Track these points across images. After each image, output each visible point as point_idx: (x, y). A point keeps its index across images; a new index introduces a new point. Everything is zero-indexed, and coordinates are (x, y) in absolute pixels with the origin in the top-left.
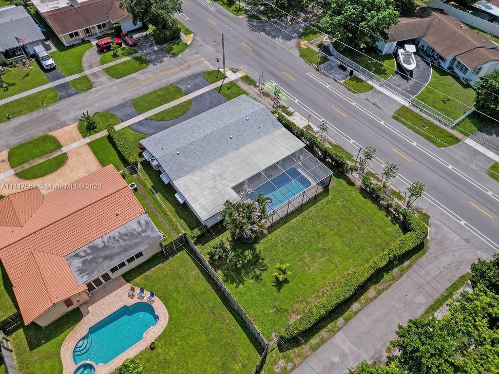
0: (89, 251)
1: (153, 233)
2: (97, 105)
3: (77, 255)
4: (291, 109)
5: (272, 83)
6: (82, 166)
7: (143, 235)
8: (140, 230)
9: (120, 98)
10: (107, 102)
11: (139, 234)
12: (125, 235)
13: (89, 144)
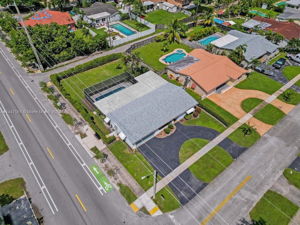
0: (193, 62)
1: (171, 67)
2: (262, 154)
3: (197, 61)
4: (92, 154)
5: (102, 190)
6: (230, 105)
7: (175, 66)
8: (177, 68)
9: (247, 163)
10: (255, 157)
12: (182, 66)
13: (237, 119)
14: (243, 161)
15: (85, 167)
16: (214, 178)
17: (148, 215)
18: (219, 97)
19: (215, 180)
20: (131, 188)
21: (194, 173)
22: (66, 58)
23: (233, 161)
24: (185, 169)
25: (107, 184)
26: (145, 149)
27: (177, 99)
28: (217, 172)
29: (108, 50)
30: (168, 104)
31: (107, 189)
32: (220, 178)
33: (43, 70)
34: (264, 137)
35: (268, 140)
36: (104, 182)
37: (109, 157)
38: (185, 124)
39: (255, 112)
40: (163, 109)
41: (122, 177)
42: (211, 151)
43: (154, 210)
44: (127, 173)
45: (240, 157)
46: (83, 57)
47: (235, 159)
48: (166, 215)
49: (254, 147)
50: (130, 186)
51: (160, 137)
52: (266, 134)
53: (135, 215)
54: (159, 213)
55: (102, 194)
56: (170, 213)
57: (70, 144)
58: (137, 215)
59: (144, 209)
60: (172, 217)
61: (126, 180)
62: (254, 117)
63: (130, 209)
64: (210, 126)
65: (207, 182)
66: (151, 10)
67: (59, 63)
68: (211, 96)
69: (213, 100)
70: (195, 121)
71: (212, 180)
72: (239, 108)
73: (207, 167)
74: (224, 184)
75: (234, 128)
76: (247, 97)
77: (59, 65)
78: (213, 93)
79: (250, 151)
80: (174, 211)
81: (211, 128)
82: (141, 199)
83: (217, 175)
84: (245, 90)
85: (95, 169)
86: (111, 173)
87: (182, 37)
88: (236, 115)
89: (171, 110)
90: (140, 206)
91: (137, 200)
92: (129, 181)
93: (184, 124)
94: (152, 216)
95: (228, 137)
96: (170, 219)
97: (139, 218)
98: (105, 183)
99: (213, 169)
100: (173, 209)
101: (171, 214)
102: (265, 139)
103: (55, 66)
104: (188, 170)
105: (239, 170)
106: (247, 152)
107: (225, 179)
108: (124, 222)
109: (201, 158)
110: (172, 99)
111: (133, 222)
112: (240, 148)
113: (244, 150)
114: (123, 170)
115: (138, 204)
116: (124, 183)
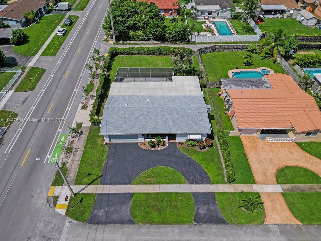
0: (261, 87)
1: (225, 81)
3: (267, 88)
5: (48, 159)
6: (263, 160)
7: (230, 83)
8: (231, 85)
11: (232, 84)
12: (240, 86)
13: (254, 182)
14: (202, 232)
15: (59, 132)
16: (148, 223)
17: (54, 206)
18: (257, 143)
19: (146, 226)
20: (68, 173)
21: (134, 202)
22: (140, 38)
23: (190, 222)
24: (130, 192)
25: (57, 156)
26: (116, 148)
27: (188, 116)
28: (157, 220)
29: (187, 44)
30: (173, 116)
31: (52, 160)
32: (153, 229)
33: (115, 42)
34: (269, 227)
35: (270, 234)
36: (57, 153)
37: (83, 136)
38: (180, 150)
39: (292, 190)
40: (162, 118)
41: (73, 159)
42: (177, 194)
43: (62, 207)
44: (80, 159)
45: (204, 225)
46: (158, 43)
47: (195, 223)
48: (65, 218)
49: (239, 228)
50: (70, 171)
51: (141, 146)
52: (275, 226)
53: (45, 197)
54: (63, 212)
55: (44, 162)
56: (71, 219)
57: (70, 108)
58: (47, 199)
59: (56, 198)
60: (67, 224)
61: (72, 163)
62: (283, 194)
63: (48, 189)
64: (207, 169)
65: (135, 221)
66: (280, 17)
67: (133, 40)
68: (248, 136)
69: (245, 142)
70: (196, 152)
71: (143, 223)
72: (272, 171)
73: (153, 207)
74: (151, 238)
75: (235, 189)
76: (302, 164)
77: (132, 42)
78: (254, 135)
79: (226, 229)
80: (75, 222)
81: (206, 170)
82: (64, 188)
83: (153, 222)
84: (308, 155)
85: (63, 139)
86: (69, 150)
87: (287, 57)
88: (257, 176)
89: (170, 123)
90: (56, 194)
91: (61, 187)
92: (73, 166)
93: (180, 148)
94: (56, 210)
95: (216, 194)
96: (64, 225)
97: (46, 202)
98: (57, 155)
99: (157, 213)
100: (76, 219)
101: (70, 222)
102: (268, 230)
103: (128, 42)
104: (132, 194)
105: (186, 238)
106: (221, 226)
107: (158, 235)
108: (32, 197)
109: (157, 194)
110: (182, 113)
111: (38, 202)
112: (217, 217)
113: (220, 221)
114: (79, 154)
115: (57, 190)
116: (68, 166)
